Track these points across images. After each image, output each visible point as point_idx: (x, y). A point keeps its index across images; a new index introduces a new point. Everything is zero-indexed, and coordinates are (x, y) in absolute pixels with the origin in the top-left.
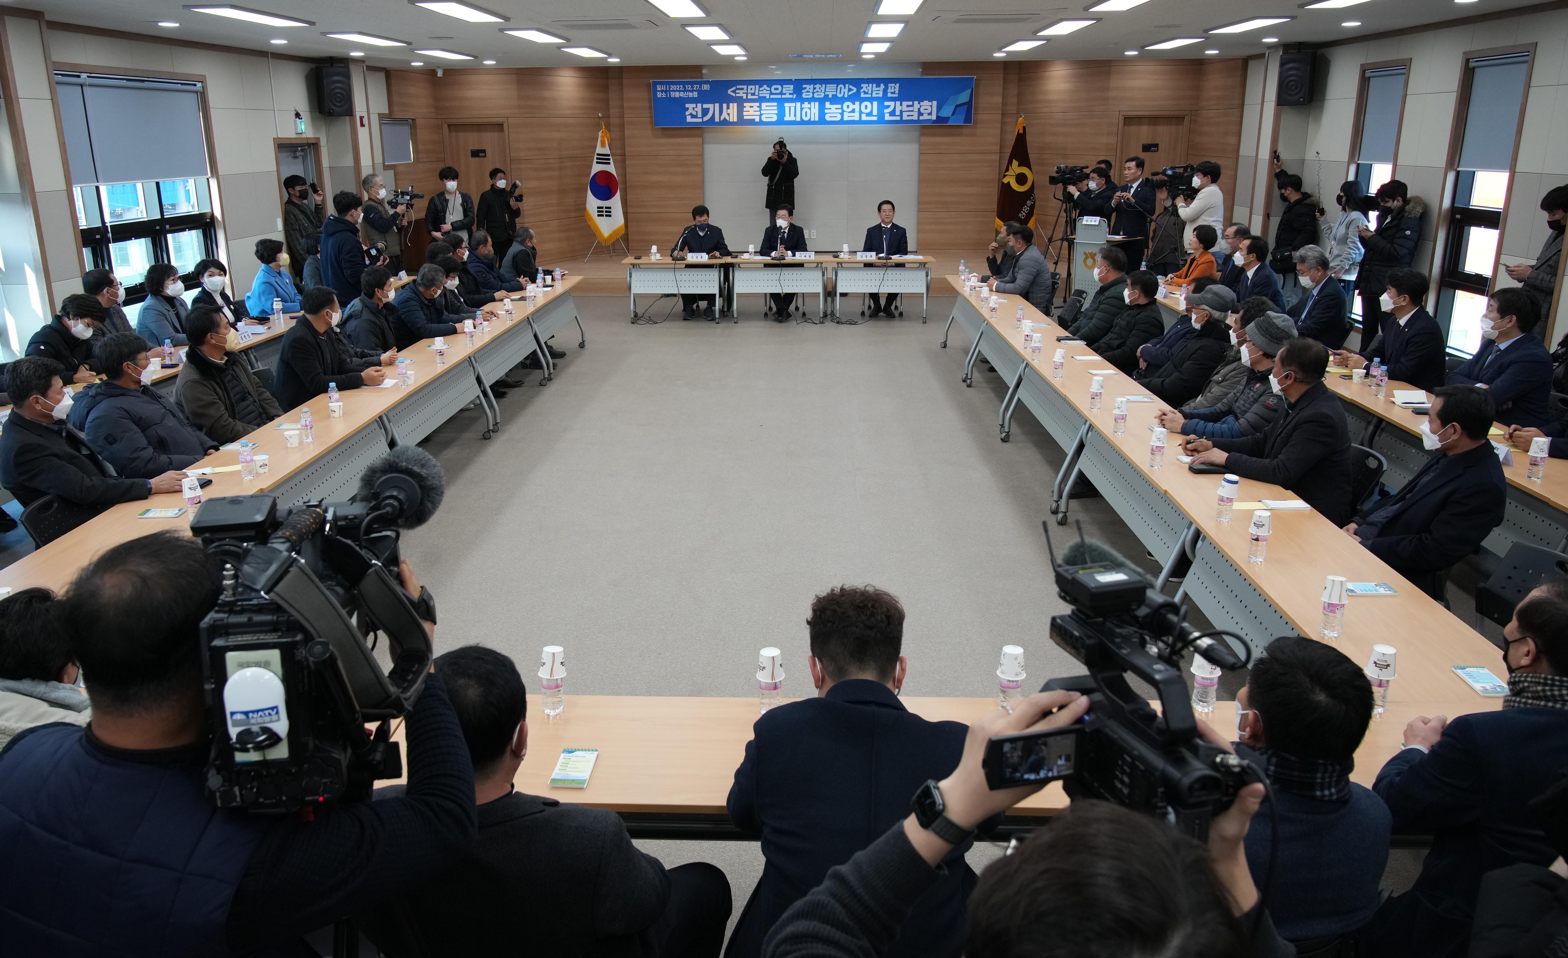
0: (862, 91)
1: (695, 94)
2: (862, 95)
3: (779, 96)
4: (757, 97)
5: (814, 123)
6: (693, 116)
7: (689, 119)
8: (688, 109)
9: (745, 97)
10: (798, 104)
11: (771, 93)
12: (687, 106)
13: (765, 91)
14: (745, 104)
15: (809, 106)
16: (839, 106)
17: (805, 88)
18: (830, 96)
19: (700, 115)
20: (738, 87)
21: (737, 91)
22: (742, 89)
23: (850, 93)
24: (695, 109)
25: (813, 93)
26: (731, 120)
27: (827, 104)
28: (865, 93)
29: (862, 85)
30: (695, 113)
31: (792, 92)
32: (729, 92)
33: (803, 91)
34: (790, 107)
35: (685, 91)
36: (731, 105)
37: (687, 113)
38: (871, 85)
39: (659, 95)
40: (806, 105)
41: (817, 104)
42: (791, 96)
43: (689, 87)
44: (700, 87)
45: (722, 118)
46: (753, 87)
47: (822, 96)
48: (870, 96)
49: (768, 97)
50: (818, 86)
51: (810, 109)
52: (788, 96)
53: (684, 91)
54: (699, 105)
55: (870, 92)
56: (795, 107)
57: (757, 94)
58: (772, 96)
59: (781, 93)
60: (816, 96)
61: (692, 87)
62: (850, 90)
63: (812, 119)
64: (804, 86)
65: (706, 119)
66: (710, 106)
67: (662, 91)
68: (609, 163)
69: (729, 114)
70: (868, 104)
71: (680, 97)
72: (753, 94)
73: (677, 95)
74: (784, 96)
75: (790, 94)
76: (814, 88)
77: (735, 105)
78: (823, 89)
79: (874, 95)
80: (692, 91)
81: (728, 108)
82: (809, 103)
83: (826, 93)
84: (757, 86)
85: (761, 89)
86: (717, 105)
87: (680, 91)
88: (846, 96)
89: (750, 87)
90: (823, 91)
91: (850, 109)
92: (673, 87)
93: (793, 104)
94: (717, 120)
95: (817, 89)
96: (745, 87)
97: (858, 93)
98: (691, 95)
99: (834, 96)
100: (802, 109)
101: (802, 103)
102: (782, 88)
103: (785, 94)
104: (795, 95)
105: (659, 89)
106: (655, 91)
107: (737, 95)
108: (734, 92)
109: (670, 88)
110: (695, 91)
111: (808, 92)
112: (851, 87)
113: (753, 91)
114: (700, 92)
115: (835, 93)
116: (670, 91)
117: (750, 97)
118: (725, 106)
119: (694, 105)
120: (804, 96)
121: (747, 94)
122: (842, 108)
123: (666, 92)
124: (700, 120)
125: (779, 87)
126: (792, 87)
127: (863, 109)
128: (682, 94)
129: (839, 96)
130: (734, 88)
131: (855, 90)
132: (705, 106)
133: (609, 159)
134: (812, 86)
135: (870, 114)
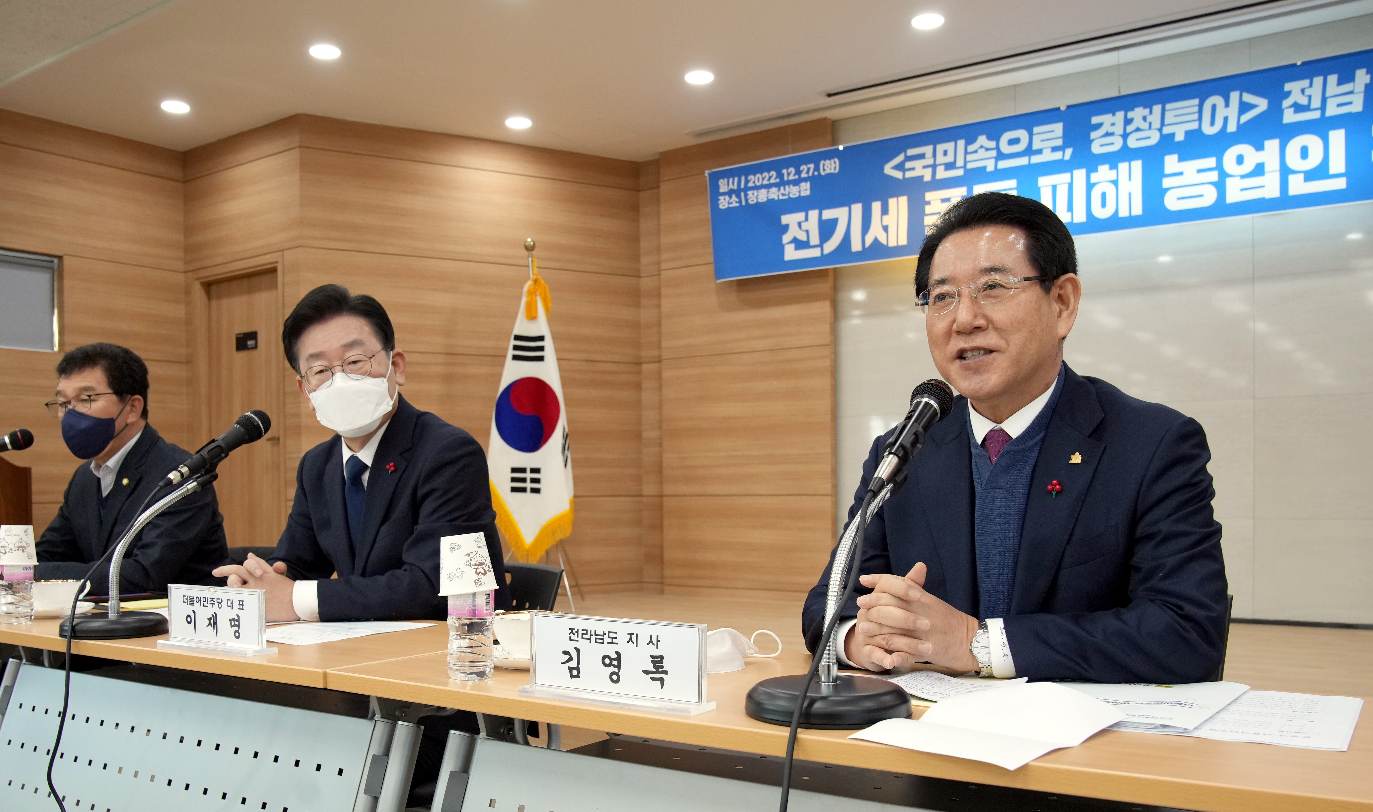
0: (1286, 103)
1: (805, 189)
2: (1289, 117)
3: (1023, 161)
4: (960, 172)
5: (1131, 222)
6: (800, 244)
7: (791, 253)
8: (786, 228)
9: (927, 178)
10: (1080, 175)
11: (1001, 156)
12: (785, 219)
13: (982, 153)
14: (929, 196)
15: (1112, 175)
16: (1211, 162)
17: (1099, 126)
18: (1180, 137)
19: (815, 240)
20: (911, 152)
21: (908, 165)
22: (922, 156)
23: (1246, 118)
24: (805, 226)
25: (1125, 136)
26: (892, 243)
27: (1171, 162)
28: (1298, 108)
29: (1288, 87)
30: (802, 237)
31: (1059, 142)
32: (889, 169)
33: (1093, 135)
34: (1054, 188)
35: (782, 183)
36: (892, 202)
37: (786, 238)
38: (1318, 81)
39: (724, 203)
40: (1104, 173)
41: (1137, 165)
42: (1058, 156)
43: (789, 173)
44: (817, 168)
45: (869, 240)
46: (949, 146)
47: (1155, 138)
48: (1316, 115)
49: (990, 168)
50: (1138, 113)
51: (1115, 183)
52: (1048, 156)
53: (777, 185)
54: (814, 214)
55: (1316, 103)
56: (1071, 185)
57: (960, 163)
58: (1003, 164)
59: (1029, 151)
60: (1133, 143)
61: (798, 172)
62: (1244, 107)
63: (1123, 213)
64: (1095, 120)
65: (830, 246)
66: (839, 213)
67: (730, 193)
68: (541, 359)
69: (886, 228)
70: (1313, 142)
71: (770, 201)
72: (950, 166)
73: (762, 196)
74: (1035, 159)
75: (1054, 149)
76: (1128, 122)
77: (903, 200)
78: (1155, 118)
79: (1332, 110)
80: (796, 183)
81: (885, 211)
82: (1114, 167)
83: (1166, 130)
84: (961, 143)
85: (971, 148)
86: (857, 208)
87: (769, 186)
88: (1232, 127)
89: (941, 148)
90: (1157, 124)
91: (1248, 166)
92: (755, 179)
93: (1066, 177)
94: (856, 246)
95: (1138, 122)
96: (928, 150)
97: (1275, 110)
98: (793, 192)
99: (1194, 136)
100: (1090, 186)
101: (1091, 169)
102: (1031, 135)
103: (1039, 152)
104: (1069, 152)
105: (723, 188)
106: (716, 194)
107: (909, 174)
108: (900, 167)
109: (747, 182)
110: (805, 180)
111: (1107, 134)
112: (1248, 98)
113: (950, 158)
114: (816, 181)
115: (1194, 126)
116: (747, 189)
117: (941, 174)
118: (876, 207)
119: (800, 216)
120: (1096, 148)
121: (934, 167)
122: (1219, 167)
123: (737, 192)
124: (816, 253)
125: (1022, 134)
126: (1058, 128)
127: (1293, 160)
128: (774, 194)
129: (1209, 130)
130: (901, 158)
131: (1262, 104)
132: (828, 214)
133: (541, 349)
134: (1120, 115)
135: (1321, 172)
